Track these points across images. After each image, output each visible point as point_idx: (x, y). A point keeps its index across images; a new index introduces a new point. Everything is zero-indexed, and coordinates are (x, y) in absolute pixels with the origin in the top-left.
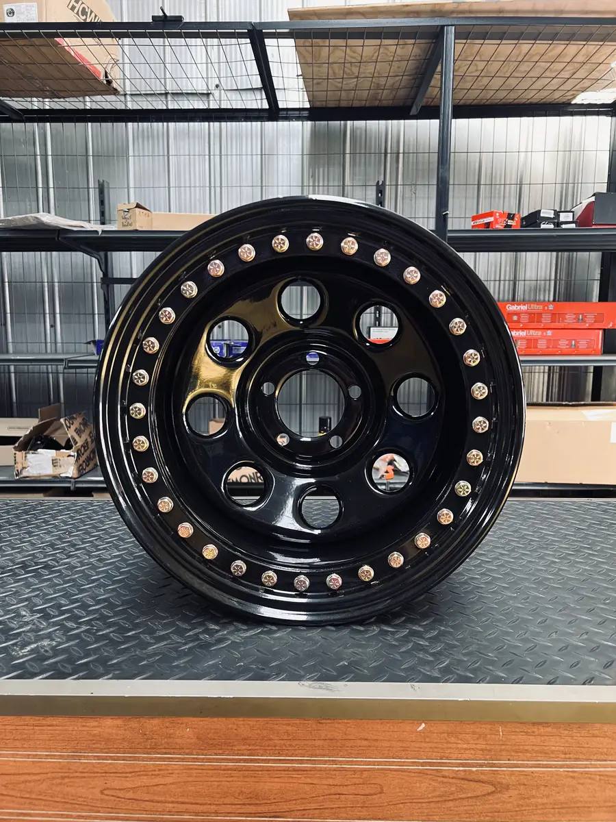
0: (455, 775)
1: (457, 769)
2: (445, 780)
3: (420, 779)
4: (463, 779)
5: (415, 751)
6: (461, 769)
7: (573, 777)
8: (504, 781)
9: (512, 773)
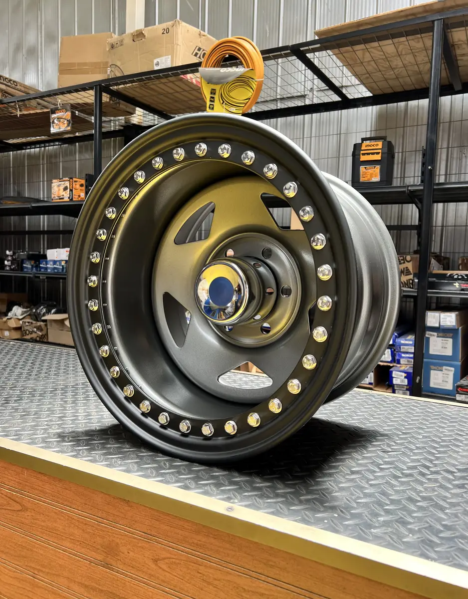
0: (7, 495)
1: (7, 491)
4: (9, 498)
8: (26, 505)
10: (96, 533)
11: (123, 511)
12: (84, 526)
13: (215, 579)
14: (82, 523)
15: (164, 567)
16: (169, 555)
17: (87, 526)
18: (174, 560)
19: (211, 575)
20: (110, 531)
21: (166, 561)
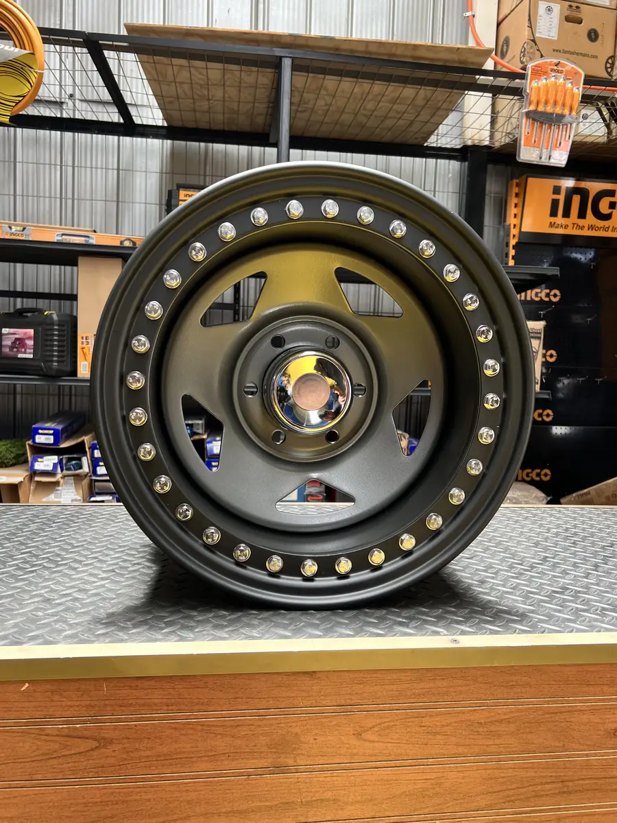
0: (58, 733)
1: (61, 726)
2: (48, 738)
3: (22, 738)
4: (67, 736)
5: (18, 711)
6: (65, 726)
7: (175, 729)
8: (107, 736)
9: (116, 728)
10: (256, 732)
11: (304, 688)
12: (236, 730)
13: (443, 726)
14: (231, 726)
15: (373, 738)
16: (378, 721)
17: (239, 728)
18: (386, 724)
19: (438, 724)
20: (282, 721)
21: (376, 729)
